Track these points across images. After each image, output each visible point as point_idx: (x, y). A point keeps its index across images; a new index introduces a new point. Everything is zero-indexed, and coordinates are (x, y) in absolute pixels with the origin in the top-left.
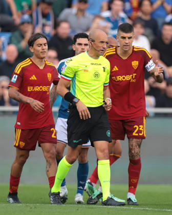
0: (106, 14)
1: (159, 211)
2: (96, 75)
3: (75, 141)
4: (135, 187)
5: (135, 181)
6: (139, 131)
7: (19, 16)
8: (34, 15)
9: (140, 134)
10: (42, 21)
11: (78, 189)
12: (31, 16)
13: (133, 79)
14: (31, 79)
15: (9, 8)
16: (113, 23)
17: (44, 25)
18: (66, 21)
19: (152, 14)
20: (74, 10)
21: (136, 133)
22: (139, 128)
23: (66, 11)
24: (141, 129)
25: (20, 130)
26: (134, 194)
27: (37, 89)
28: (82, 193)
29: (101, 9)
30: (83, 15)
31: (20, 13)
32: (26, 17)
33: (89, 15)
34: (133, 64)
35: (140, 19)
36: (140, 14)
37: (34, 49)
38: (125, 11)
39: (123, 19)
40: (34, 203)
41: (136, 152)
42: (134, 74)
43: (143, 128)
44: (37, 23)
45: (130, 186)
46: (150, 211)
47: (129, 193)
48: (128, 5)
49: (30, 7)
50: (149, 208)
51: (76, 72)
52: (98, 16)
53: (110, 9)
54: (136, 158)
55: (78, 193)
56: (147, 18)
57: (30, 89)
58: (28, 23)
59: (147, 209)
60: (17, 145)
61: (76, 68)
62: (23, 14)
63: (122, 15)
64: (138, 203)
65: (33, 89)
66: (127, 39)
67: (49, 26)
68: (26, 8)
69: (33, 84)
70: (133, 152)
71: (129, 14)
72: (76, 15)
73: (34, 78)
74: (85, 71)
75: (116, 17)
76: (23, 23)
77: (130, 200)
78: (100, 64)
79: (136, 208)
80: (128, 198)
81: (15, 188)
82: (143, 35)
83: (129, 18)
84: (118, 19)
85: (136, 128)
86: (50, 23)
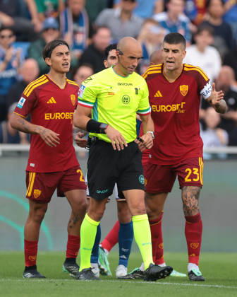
0: (161, 17)
1: (233, 290)
2: (126, 100)
3: (99, 192)
4: (197, 254)
5: (196, 245)
6: (193, 176)
7: (40, 20)
8: (62, 18)
9: (194, 180)
10: (72, 26)
11: (121, 258)
12: (58, 19)
13: (181, 109)
14: (48, 103)
15: (27, 8)
16: (170, 29)
17: (75, 33)
18: (105, 26)
19: (224, 17)
20: (117, 11)
21: (189, 178)
22: (193, 171)
23: (106, 13)
24: (195, 173)
25: (34, 174)
26: (197, 264)
27: (58, 116)
28: (125, 265)
29: (154, 10)
30: (130, 18)
31: (41, 15)
32: (51, 21)
33: (137, 18)
34: (181, 89)
35: (206, 23)
36: (207, 17)
37: (52, 61)
38: (186, 13)
39: (184, 24)
40: (60, 278)
41: (192, 205)
42: (183, 103)
43: (199, 172)
44: (66, 29)
45: (190, 253)
46: (220, 289)
47: (190, 264)
48: (190, 6)
49: (56, 8)
50: (219, 284)
51: (98, 95)
52: (149, 20)
53: (166, 9)
54: (194, 214)
55: (120, 264)
56: (217, 22)
57: (47, 117)
58: (54, 29)
59: (217, 286)
60: (30, 194)
61: (98, 89)
62: (46, 16)
63: (183, 18)
64: (203, 278)
65: (52, 117)
66: (171, 51)
67: (82, 33)
68: (50, 9)
69: (52, 109)
70: (188, 205)
71: (192, 18)
72: (120, 18)
73: (52, 101)
74: (109, 93)
75: (174, 21)
76: (46, 29)
77: (192, 273)
78: (131, 84)
79: (201, 285)
80: (189, 270)
81: (33, 258)
82: (212, 45)
83: (193, 22)
84: (177, 24)
85: (188, 172)
86: (84, 29)
